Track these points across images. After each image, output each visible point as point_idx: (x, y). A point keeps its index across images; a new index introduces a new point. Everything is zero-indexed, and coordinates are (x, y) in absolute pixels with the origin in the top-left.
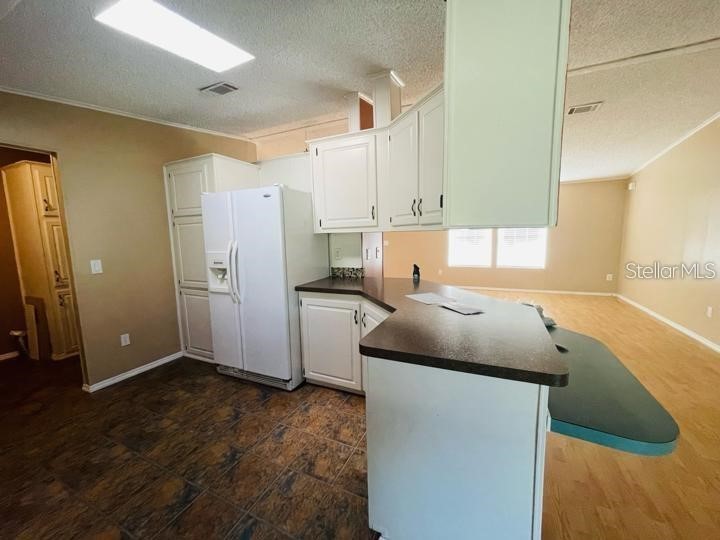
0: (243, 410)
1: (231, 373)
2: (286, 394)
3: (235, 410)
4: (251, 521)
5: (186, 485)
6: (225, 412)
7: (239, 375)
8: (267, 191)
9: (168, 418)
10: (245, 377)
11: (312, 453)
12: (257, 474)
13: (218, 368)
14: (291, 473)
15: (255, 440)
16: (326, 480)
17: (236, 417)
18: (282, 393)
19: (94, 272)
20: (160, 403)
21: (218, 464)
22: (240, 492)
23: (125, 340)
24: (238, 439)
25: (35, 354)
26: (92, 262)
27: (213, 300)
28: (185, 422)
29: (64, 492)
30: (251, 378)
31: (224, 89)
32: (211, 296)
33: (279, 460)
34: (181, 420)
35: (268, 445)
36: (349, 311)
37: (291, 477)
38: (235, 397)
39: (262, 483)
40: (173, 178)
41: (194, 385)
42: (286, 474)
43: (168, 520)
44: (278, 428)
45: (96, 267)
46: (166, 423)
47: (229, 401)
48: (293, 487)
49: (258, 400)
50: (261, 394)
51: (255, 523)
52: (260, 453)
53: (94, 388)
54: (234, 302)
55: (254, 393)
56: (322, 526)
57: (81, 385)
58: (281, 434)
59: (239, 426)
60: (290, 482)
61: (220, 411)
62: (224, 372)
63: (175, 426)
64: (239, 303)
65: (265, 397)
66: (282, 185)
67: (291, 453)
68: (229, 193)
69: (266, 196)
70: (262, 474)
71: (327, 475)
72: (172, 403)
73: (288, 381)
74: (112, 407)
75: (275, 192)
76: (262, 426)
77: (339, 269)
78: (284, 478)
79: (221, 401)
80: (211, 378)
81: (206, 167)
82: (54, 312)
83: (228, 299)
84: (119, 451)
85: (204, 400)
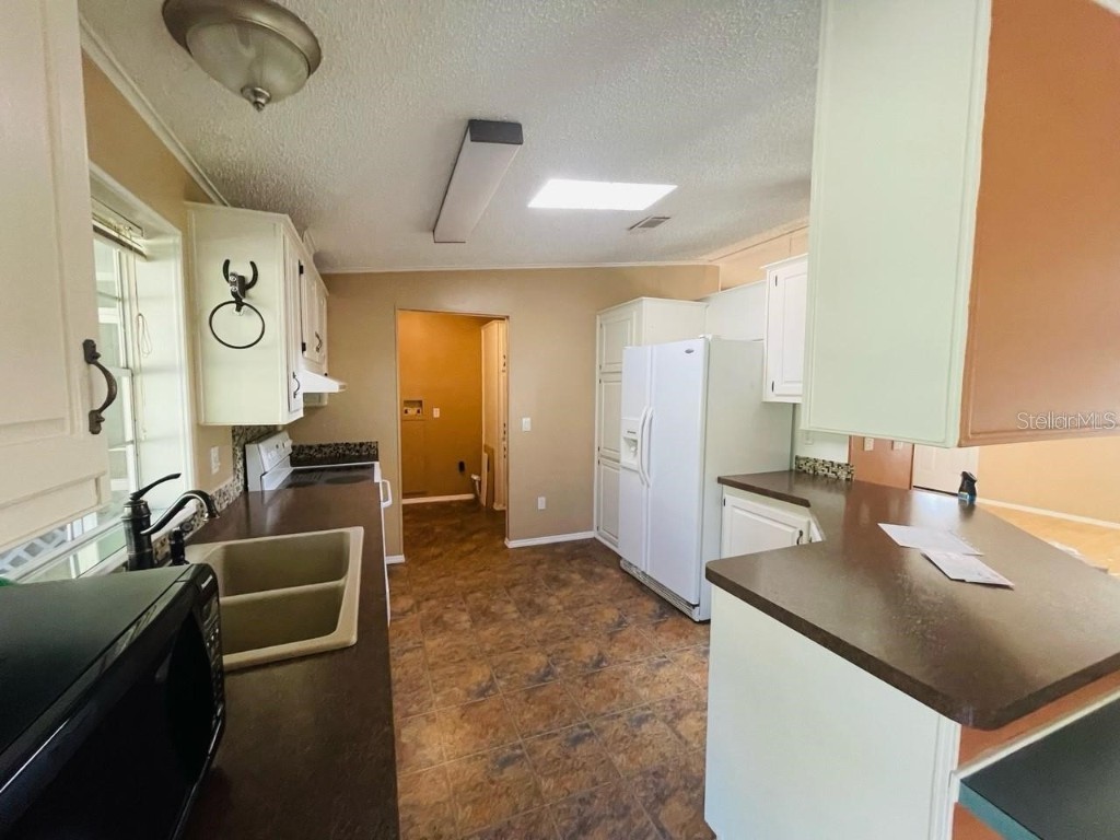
0: (630, 620)
1: (634, 572)
2: (691, 622)
3: (620, 616)
4: (587, 731)
5: (548, 666)
6: (611, 615)
7: (641, 578)
8: (688, 344)
9: (557, 597)
10: (647, 582)
11: (685, 705)
12: (613, 692)
13: (622, 562)
14: (648, 712)
15: (627, 658)
16: (686, 743)
17: (620, 624)
18: (685, 620)
19: (524, 429)
20: (556, 579)
21: (581, 662)
22: (591, 699)
23: (541, 503)
24: (610, 649)
25: (483, 501)
26: (524, 420)
27: (623, 475)
28: (570, 608)
29: (469, 623)
30: (653, 587)
31: (653, 222)
32: (622, 471)
33: (644, 692)
34: (567, 604)
35: (638, 671)
36: (791, 530)
37: (647, 716)
38: (627, 602)
39: (613, 704)
40: (604, 327)
41: (592, 573)
42: (643, 709)
43: (524, 686)
44: (660, 657)
45: (526, 423)
46: (553, 600)
47: (620, 604)
48: (643, 726)
49: (651, 617)
50: (658, 611)
51: (591, 735)
52: (625, 673)
53: (512, 544)
54: (643, 483)
55: (651, 606)
56: (656, 785)
57: (503, 537)
58: (659, 665)
59: (619, 636)
60: (641, 720)
61: (606, 611)
62: (627, 569)
63: (560, 607)
64: (648, 486)
65: (661, 616)
66: (710, 337)
67: (660, 692)
68: (649, 347)
69: (688, 352)
70: (618, 696)
71: (690, 739)
72: (565, 584)
73: (694, 606)
74: (517, 569)
75: (698, 345)
76: (642, 648)
77: (807, 460)
78: (640, 713)
79: (611, 600)
80: (611, 571)
81: (635, 314)
82: (499, 464)
83: (636, 478)
84: (511, 608)
85: (593, 592)
